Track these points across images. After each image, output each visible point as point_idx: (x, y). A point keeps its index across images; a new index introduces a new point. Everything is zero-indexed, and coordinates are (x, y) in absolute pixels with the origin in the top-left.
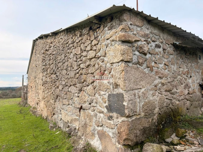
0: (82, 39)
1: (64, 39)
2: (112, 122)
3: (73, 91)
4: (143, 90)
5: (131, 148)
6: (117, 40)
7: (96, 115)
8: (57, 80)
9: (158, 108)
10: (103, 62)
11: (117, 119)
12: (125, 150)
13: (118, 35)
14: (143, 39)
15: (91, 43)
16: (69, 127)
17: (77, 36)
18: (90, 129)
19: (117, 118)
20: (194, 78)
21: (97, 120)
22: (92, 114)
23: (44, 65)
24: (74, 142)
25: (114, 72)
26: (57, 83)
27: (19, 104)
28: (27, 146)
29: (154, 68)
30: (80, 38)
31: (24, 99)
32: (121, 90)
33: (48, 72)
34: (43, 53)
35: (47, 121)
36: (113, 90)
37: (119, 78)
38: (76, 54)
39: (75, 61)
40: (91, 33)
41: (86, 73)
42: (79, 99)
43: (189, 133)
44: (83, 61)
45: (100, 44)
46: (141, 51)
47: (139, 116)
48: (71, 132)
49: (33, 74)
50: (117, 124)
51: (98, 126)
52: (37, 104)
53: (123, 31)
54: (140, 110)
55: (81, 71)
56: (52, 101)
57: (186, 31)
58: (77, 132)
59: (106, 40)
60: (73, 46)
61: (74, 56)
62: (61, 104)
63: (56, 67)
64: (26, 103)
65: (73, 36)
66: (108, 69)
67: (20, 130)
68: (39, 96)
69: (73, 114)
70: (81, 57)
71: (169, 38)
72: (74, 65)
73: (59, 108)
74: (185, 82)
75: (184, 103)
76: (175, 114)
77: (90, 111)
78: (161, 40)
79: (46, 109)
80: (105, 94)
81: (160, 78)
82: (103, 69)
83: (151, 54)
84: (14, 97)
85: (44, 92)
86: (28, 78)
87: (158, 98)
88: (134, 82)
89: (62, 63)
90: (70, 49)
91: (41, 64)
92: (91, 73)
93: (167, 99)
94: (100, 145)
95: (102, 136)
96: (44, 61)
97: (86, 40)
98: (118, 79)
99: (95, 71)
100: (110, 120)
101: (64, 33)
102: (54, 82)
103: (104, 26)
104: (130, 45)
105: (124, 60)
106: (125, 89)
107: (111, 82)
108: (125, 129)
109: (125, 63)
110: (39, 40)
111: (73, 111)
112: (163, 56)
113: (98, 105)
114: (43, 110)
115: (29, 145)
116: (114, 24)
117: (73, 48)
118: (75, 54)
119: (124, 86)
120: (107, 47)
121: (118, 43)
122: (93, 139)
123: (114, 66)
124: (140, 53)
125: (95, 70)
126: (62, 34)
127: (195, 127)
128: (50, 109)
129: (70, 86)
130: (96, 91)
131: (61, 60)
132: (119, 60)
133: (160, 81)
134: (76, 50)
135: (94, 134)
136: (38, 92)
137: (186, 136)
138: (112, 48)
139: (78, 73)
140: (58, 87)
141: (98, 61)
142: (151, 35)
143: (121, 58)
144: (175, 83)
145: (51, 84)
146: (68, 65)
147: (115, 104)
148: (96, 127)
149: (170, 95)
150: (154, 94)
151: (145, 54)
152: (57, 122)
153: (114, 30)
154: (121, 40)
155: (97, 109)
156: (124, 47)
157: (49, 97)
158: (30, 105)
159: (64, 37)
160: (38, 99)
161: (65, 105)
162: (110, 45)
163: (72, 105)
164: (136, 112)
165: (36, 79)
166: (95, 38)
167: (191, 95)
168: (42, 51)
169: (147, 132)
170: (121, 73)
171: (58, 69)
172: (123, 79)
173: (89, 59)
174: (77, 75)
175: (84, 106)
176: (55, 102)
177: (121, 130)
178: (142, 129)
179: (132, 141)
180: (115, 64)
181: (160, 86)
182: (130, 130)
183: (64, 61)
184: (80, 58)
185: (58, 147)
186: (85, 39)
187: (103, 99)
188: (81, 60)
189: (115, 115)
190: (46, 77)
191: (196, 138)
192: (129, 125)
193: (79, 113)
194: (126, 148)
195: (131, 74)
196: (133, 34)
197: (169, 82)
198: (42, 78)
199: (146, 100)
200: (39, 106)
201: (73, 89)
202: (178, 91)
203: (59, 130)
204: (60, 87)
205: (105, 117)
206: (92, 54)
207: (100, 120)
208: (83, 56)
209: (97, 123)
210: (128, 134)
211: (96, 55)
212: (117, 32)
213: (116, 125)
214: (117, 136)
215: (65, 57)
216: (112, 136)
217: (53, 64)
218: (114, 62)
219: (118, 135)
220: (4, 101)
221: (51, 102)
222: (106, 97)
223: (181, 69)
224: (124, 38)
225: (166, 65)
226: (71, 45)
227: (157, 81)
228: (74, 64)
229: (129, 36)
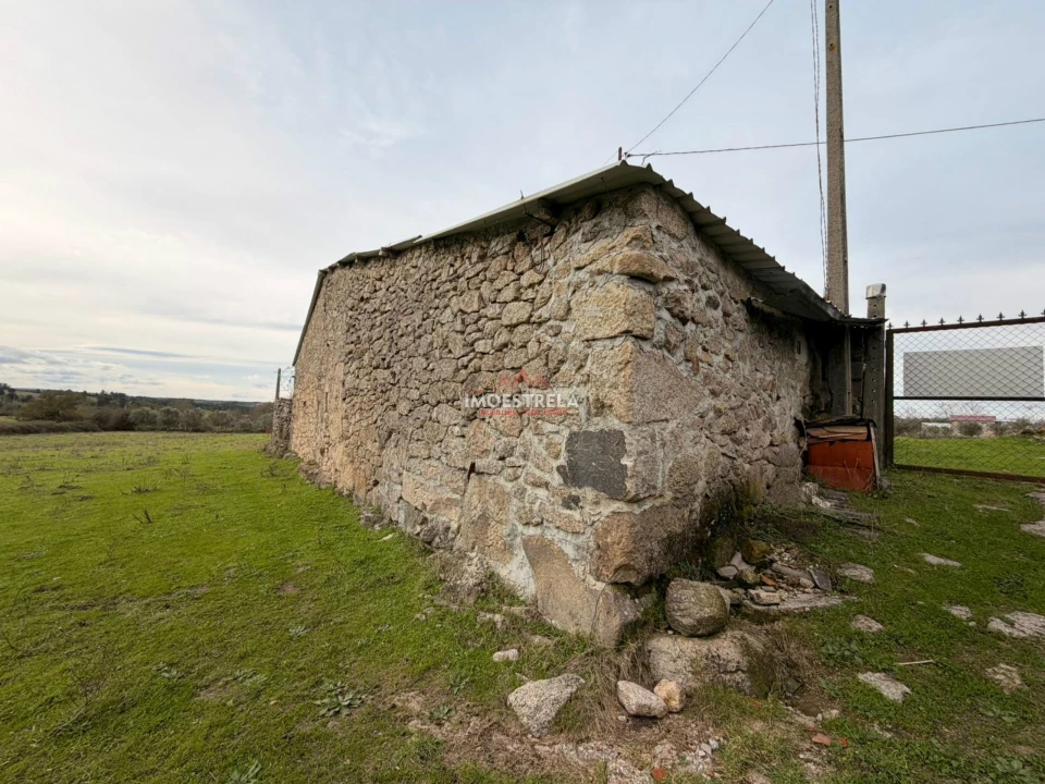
0: (485, 269)
1: (423, 268)
2: (576, 514)
3: (446, 420)
4: (672, 425)
5: (633, 594)
6: (615, 271)
7: (521, 493)
8: (393, 385)
9: (704, 479)
10: (556, 335)
11: (594, 507)
12: (616, 598)
13: (620, 257)
14: (682, 277)
15: (518, 279)
16: (425, 521)
17: (469, 258)
18: (496, 533)
19: (597, 503)
20: (785, 402)
21: (524, 507)
22: (509, 490)
23: (352, 343)
24: (443, 567)
25: (595, 366)
26: (393, 396)
27: (265, 450)
28: (303, 572)
29: (701, 364)
30: (480, 266)
31: (281, 437)
32: (616, 421)
33: (366, 362)
34: (350, 306)
35: (352, 501)
36: (588, 420)
37: (614, 386)
38: (463, 312)
39: (457, 332)
40: (519, 249)
41: (494, 366)
42: (465, 444)
43: (780, 554)
44: (486, 331)
45: (550, 283)
46: (676, 311)
47: (661, 500)
48: (435, 536)
49: (314, 367)
50: (594, 522)
51: (527, 524)
52: (322, 452)
53: (636, 245)
54: (663, 483)
55: (476, 360)
56: (372, 447)
57: (784, 268)
58: (453, 539)
59: (572, 271)
60: (455, 289)
61: (455, 316)
62: (404, 455)
63: (390, 347)
64: (286, 449)
65: (456, 260)
66: (575, 357)
67: (276, 523)
68: (331, 429)
69: (441, 485)
70: (479, 319)
71: (738, 282)
72: (456, 344)
73: (395, 467)
74: (764, 412)
75: (761, 468)
76: (740, 498)
77: (501, 481)
78: (721, 288)
79: (349, 468)
80: (557, 432)
81: (714, 394)
82: (554, 358)
83: (697, 323)
84: (247, 430)
85: (346, 417)
86: (297, 378)
87: (707, 451)
88: (654, 399)
89: (411, 338)
90: (445, 296)
91: (342, 337)
92: (513, 369)
93: (724, 454)
94: (532, 580)
95: (539, 554)
96: (352, 330)
97: (499, 272)
98: (611, 387)
99: (525, 363)
100: (570, 508)
101: (423, 251)
102: (382, 392)
103: (568, 231)
104: (650, 288)
105: (631, 332)
106: (631, 418)
107: (583, 396)
108: (622, 537)
109: (633, 339)
110: (339, 272)
111: (442, 476)
112: (722, 334)
113: (529, 464)
114: (338, 468)
115: (307, 568)
116: (606, 224)
117: (452, 293)
118: (461, 310)
119: (629, 409)
120: (574, 292)
121: (616, 279)
122: (505, 563)
123: (598, 349)
124: (673, 316)
125: (526, 360)
126: (417, 254)
127: (794, 538)
128: (363, 467)
129: (434, 402)
130: (526, 423)
131: (410, 329)
132: (617, 331)
133: (713, 403)
134: (463, 301)
135: (511, 546)
136: (328, 417)
137: (772, 561)
138: (595, 293)
139: (466, 367)
140: (394, 406)
141: (539, 332)
142: (700, 269)
143: (625, 326)
144: (746, 411)
145: (373, 398)
146: (432, 343)
147: (592, 461)
148: (520, 528)
149: (731, 445)
150: (697, 439)
151: (684, 321)
152: (387, 506)
153: (603, 243)
154: (626, 271)
155: (527, 474)
156: (636, 293)
157: (363, 434)
158: (297, 454)
159: (424, 262)
160: (326, 440)
161: (417, 457)
162: (586, 286)
163: (439, 458)
164: (655, 488)
165: (323, 381)
166: (533, 266)
167: (776, 449)
168: (350, 302)
169: (676, 547)
170: (620, 371)
171: (397, 353)
172: (627, 389)
173: (506, 327)
174: (463, 372)
175: (480, 463)
176: (382, 448)
177: (609, 540)
178: (664, 540)
179: (639, 573)
180: (599, 343)
181: (711, 419)
182: (637, 539)
183: (420, 331)
184: (476, 322)
185: (397, 579)
186: (498, 269)
187: (549, 446)
188: (479, 330)
189: (588, 493)
190: (358, 377)
191: (804, 569)
192: (633, 525)
193: (461, 484)
194: (619, 593)
195: (646, 374)
196: (661, 257)
197: (732, 409)
198: (342, 377)
199: (679, 456)
200: (326, 459)
201: (446, 414)
202: (749, 435)
203: (393, 531)
204: (403, 407)
205: (552, 500)
206: (517, 311)
207: (536, 507)
208: (486, 316)
209: (524, 516)
210: (631, 552)
211: (531, 316)
212: (614, 247)
213: (592, 525)
214: (591, 555)
215: (424, 320)
216: (572, 556)
217: (381, 340)
218: (598, 335)
219: (597, 553)
220: (217, 439)
221: (369, 447)
222: (561, 441)
223: (759, 375)
224: (637, 265)
225: (729, 359)
226: (448, 286)
227: (707, 403)
228: (454, 339)
229: (652, 264)
